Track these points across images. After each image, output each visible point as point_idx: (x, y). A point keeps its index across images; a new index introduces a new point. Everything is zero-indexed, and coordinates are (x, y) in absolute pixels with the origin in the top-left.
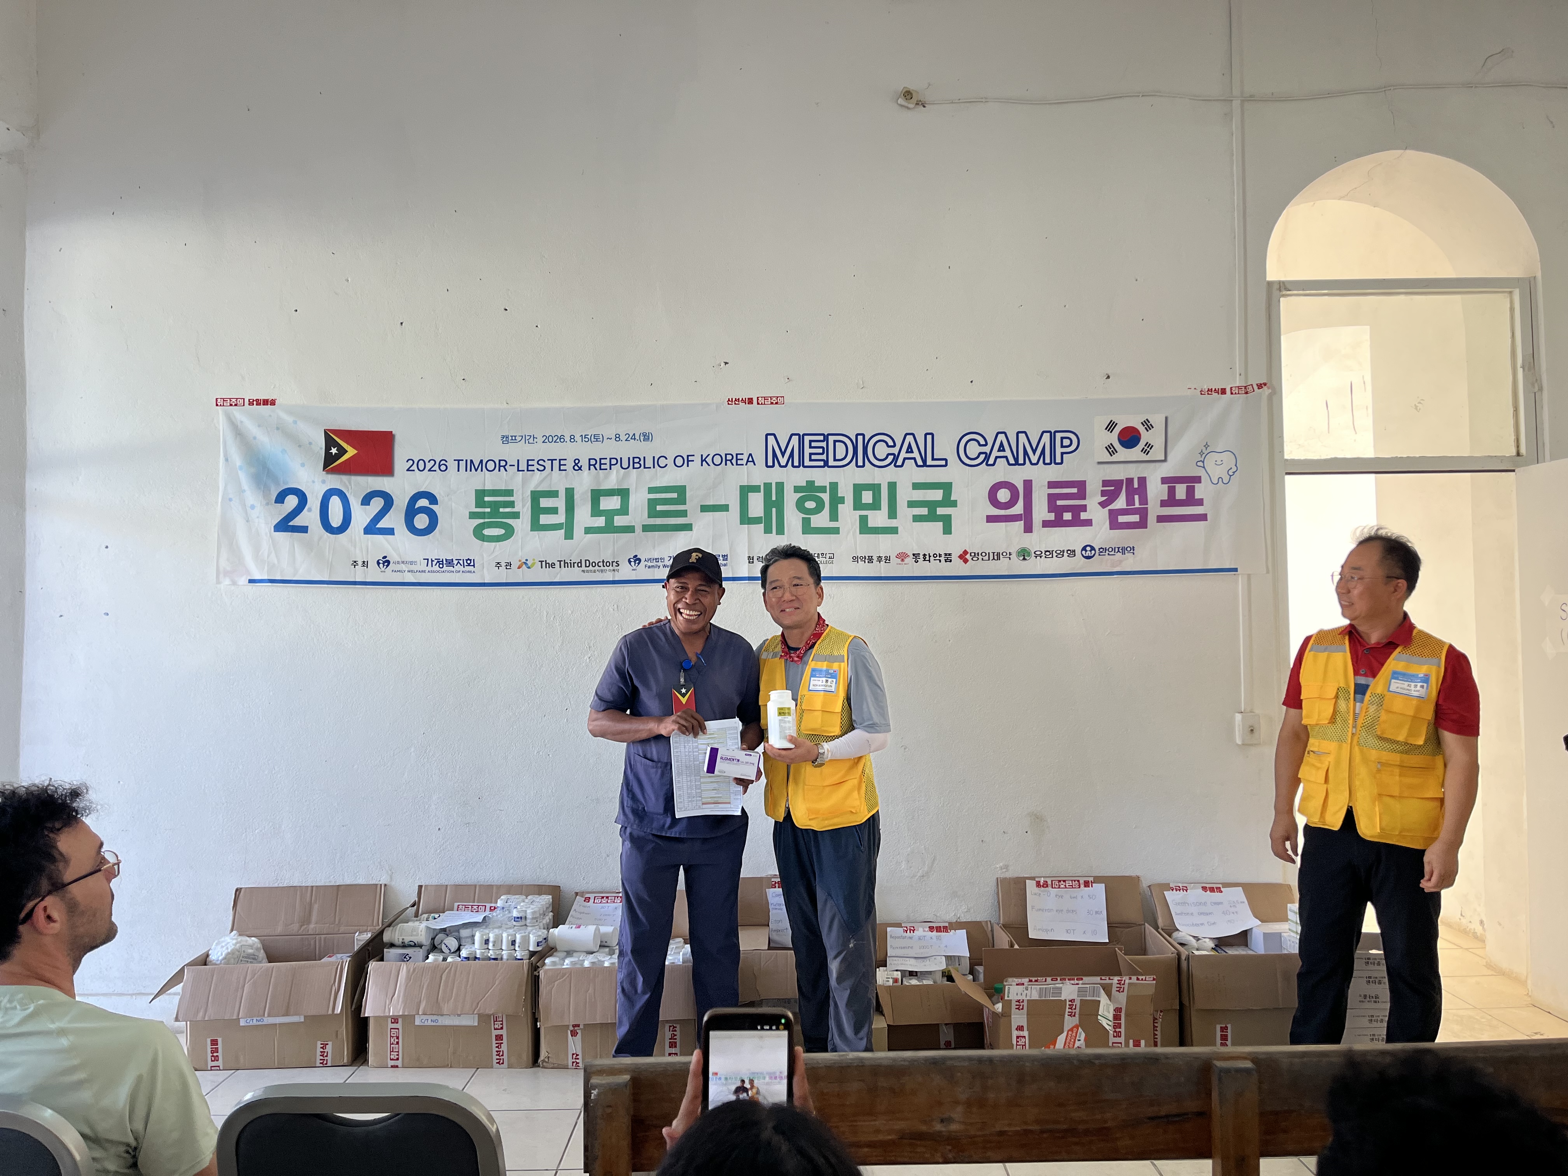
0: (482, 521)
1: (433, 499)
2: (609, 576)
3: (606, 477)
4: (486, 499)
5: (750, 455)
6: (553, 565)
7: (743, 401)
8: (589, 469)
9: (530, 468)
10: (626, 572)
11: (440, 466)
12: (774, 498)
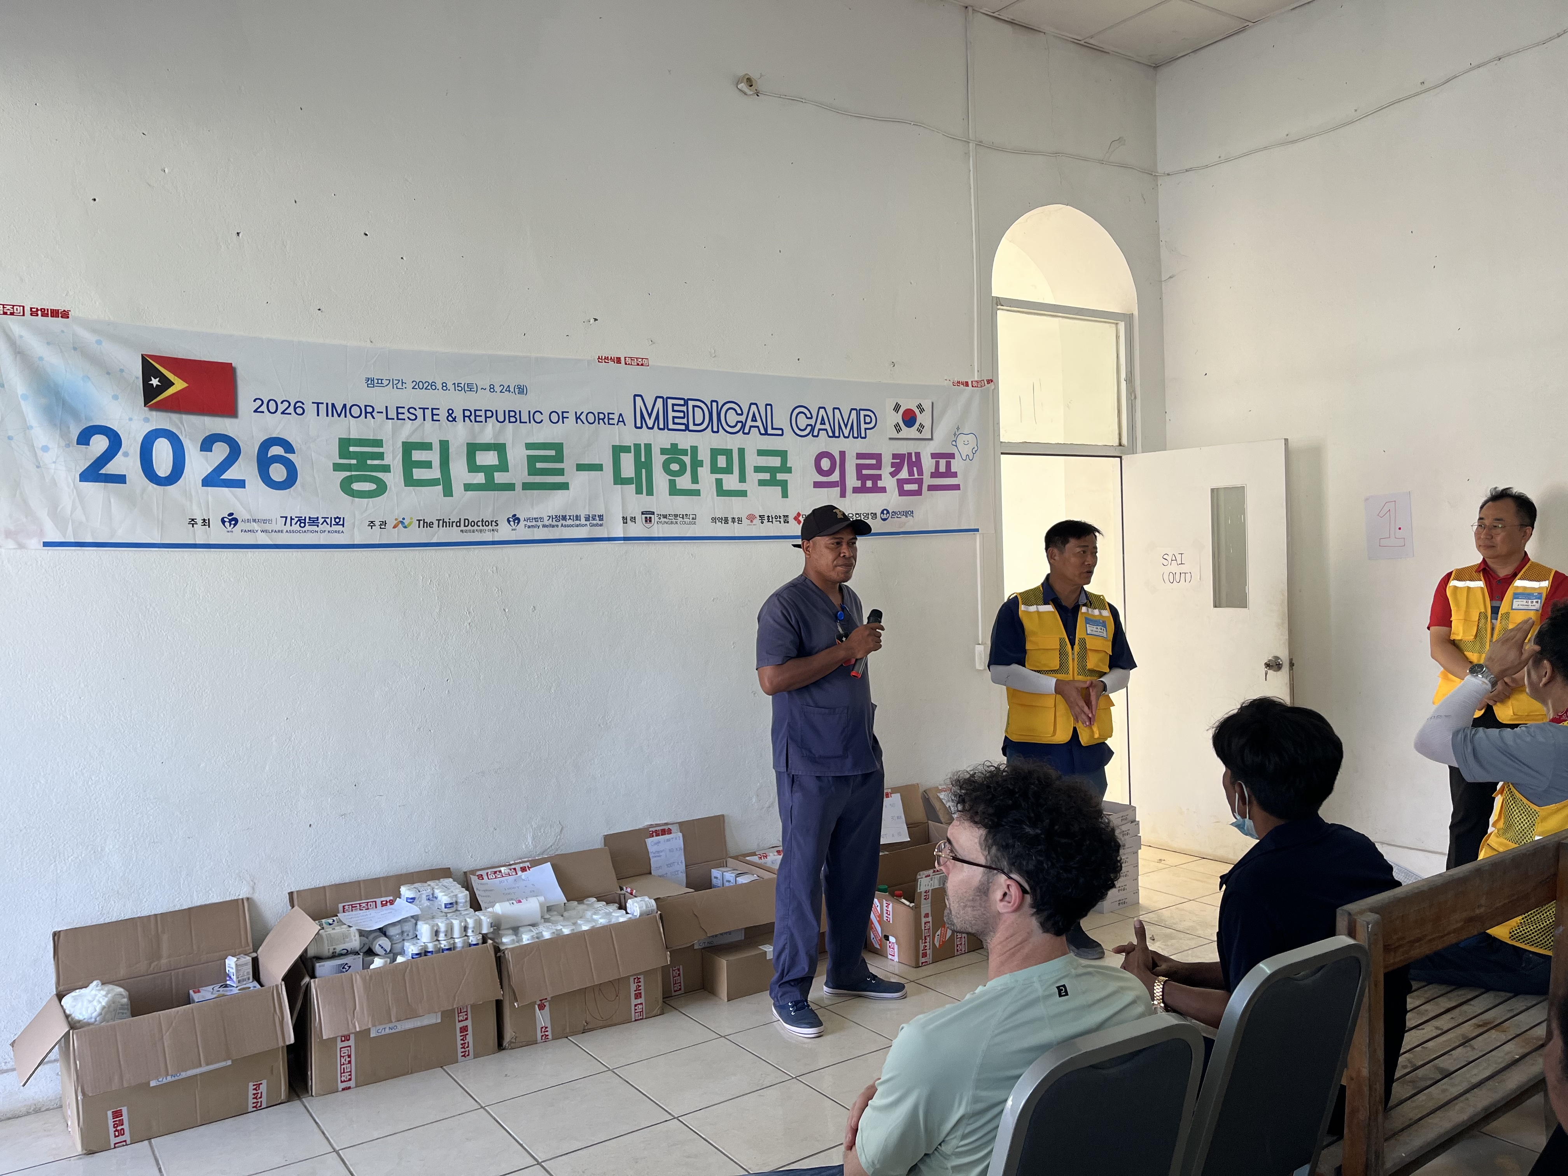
0: (348, 474)
1: (288, 447)
2: (488, 537)
3: (482, 430)
4: (352, 449)
5: (621, 415)
6: (430, 525)
7: (612, 360)
8: (464, 421)
9: (400, 416)
10: (505, 532)
11: (295, 409)
12: (643, 460)
